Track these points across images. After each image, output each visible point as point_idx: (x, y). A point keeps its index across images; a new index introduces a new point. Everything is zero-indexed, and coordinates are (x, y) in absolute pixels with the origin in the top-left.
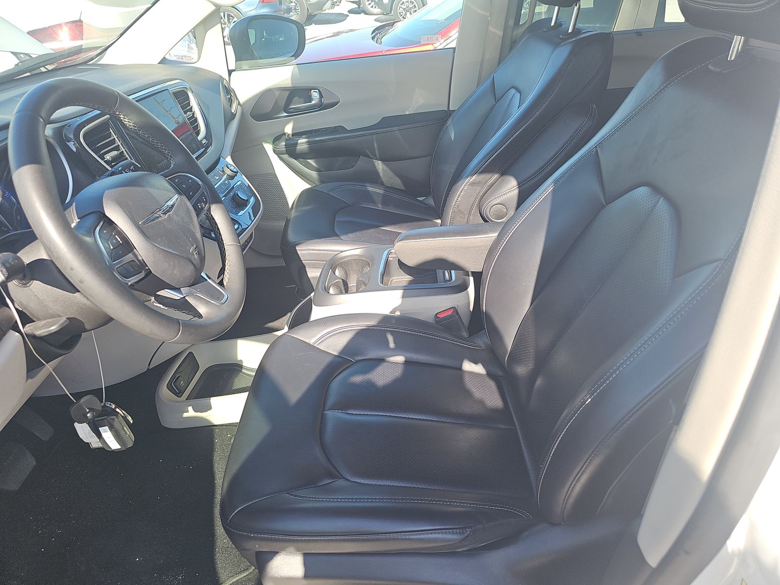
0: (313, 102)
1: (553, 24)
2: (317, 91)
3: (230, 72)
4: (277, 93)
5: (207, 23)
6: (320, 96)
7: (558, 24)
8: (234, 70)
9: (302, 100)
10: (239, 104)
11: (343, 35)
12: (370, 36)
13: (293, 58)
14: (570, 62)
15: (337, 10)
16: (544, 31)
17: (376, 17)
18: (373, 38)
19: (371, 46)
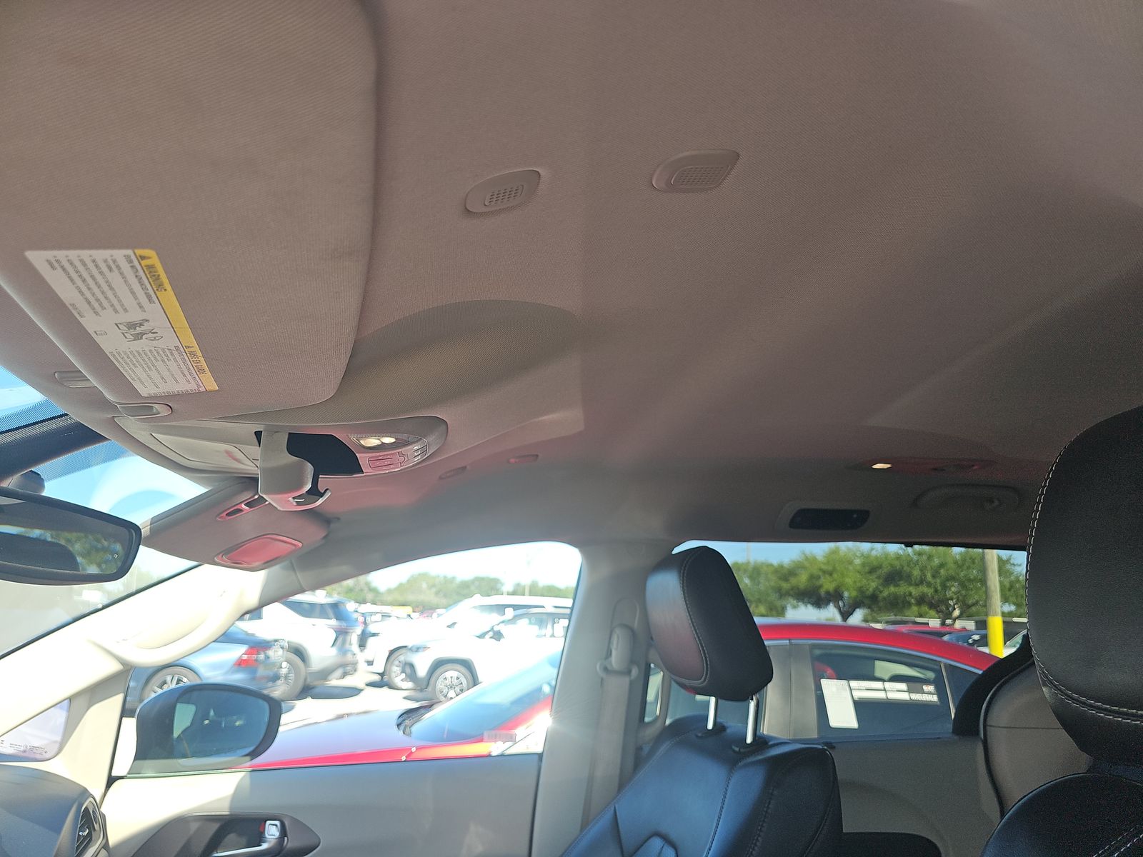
0: (265, 846)
1: (710, 726)
2: (277, 823)
3: (111, 780)
4: (194, 826)
5: (96, 692)
6: (281, 833)
7: (719, 728)
8: (122, 778)
9: (244, 840)
10: (106, 846)
11: (352, 719)
12: (394, 721)
13: (248, 758)
14: (771, 799)
15: (348, 682)
16: (697, 736)
17: (406, 693)
18: (398, 725)
19: (395, 738)
